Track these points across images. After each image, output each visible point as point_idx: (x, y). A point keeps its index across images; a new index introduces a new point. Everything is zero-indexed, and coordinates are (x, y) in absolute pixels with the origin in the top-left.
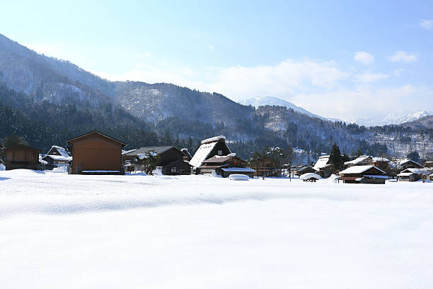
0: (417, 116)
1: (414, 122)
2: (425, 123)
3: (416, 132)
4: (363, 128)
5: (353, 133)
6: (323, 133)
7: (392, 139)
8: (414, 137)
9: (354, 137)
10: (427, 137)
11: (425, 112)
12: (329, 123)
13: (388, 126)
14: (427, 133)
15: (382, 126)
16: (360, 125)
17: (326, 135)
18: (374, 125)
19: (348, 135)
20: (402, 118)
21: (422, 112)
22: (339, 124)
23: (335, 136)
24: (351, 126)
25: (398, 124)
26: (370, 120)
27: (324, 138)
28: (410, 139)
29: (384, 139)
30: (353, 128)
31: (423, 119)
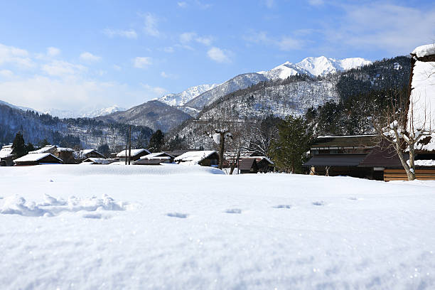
0: (109, 111)
1: (106, 116)
2: (115, 118)
3: (107, 126)
4: (56, 119)
5: (46, 123)
6: (12, 122)
7: (85, 131)
8: (105, 130)
9: (46, 127)
10: (117, 131)
11: (117, 108)
12: (19, 112)
13: (82, 119)
14: (116, 127)
15: (76, 118)
16: (53, 116)
17: (16, 124)
18: (68, 117)
19: (40, 126)
20: (96, 111)
21: (114, 108)
22: (31, 113)
23: (26, 126)
24: (43, 116)
25: (92, 117)
26: (64, 111)
27: (13, 127)
28: (101, 133)
29: (77, 131)
30: (46, 119)
31: (114, 114)
